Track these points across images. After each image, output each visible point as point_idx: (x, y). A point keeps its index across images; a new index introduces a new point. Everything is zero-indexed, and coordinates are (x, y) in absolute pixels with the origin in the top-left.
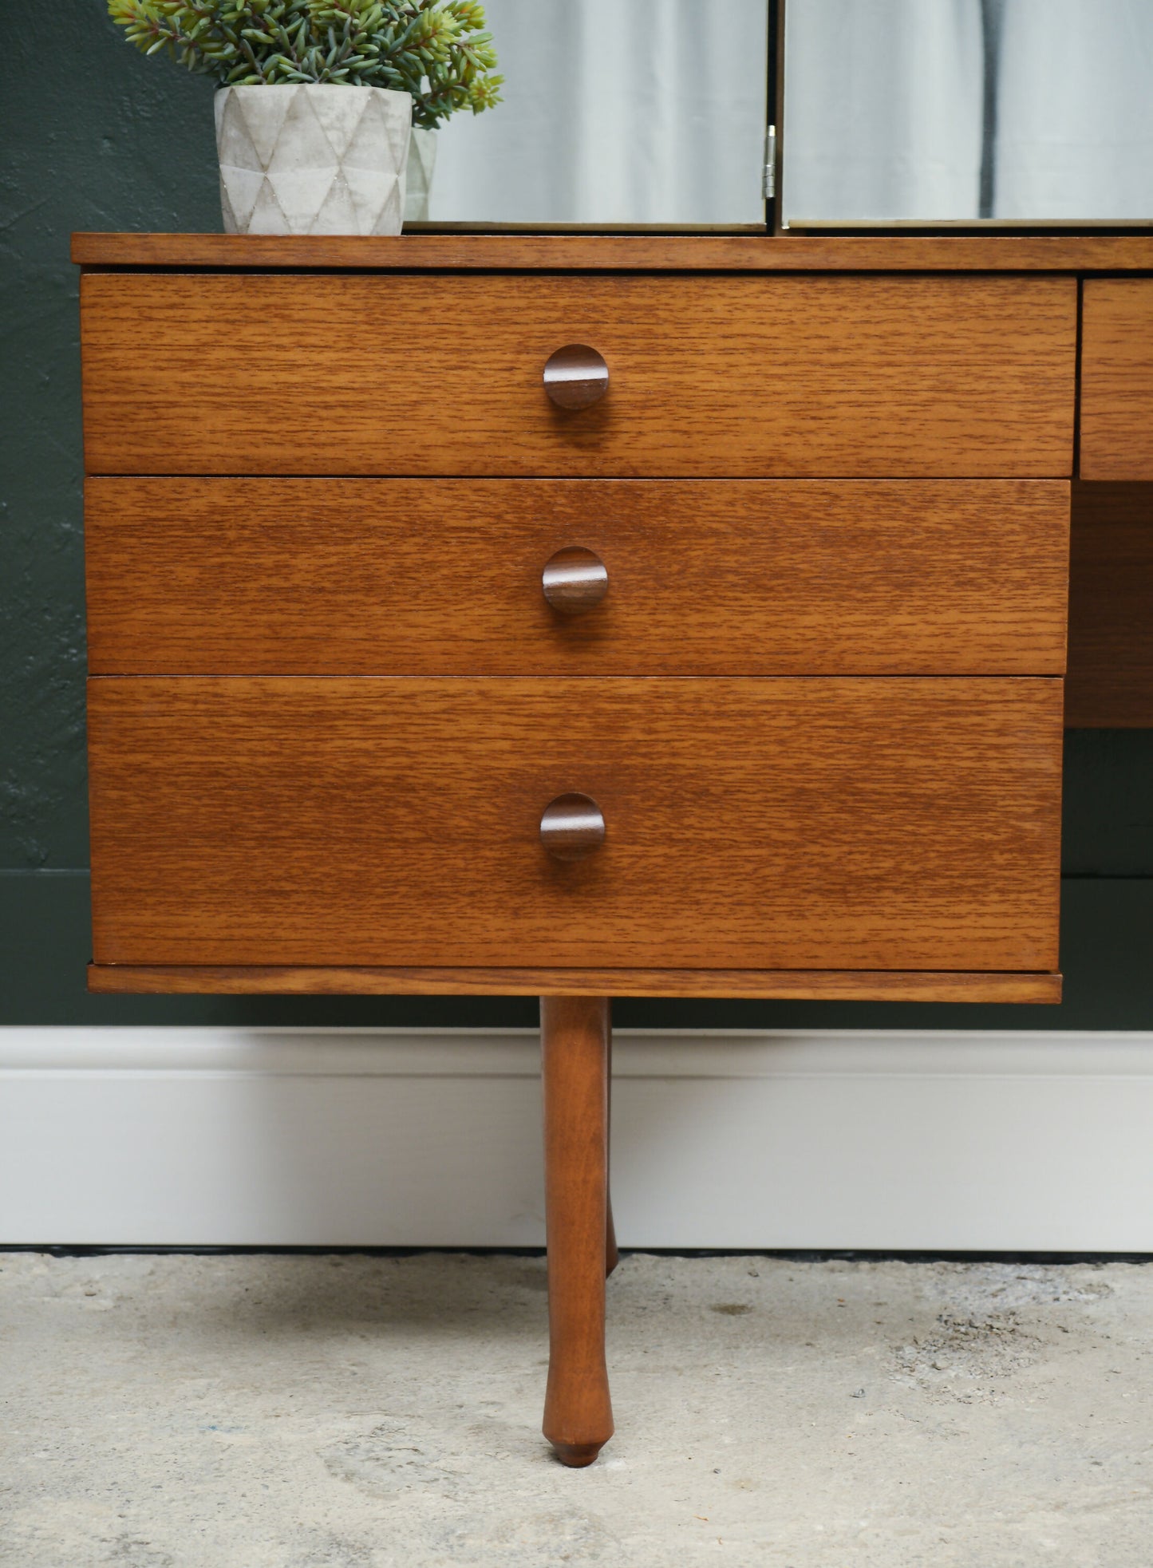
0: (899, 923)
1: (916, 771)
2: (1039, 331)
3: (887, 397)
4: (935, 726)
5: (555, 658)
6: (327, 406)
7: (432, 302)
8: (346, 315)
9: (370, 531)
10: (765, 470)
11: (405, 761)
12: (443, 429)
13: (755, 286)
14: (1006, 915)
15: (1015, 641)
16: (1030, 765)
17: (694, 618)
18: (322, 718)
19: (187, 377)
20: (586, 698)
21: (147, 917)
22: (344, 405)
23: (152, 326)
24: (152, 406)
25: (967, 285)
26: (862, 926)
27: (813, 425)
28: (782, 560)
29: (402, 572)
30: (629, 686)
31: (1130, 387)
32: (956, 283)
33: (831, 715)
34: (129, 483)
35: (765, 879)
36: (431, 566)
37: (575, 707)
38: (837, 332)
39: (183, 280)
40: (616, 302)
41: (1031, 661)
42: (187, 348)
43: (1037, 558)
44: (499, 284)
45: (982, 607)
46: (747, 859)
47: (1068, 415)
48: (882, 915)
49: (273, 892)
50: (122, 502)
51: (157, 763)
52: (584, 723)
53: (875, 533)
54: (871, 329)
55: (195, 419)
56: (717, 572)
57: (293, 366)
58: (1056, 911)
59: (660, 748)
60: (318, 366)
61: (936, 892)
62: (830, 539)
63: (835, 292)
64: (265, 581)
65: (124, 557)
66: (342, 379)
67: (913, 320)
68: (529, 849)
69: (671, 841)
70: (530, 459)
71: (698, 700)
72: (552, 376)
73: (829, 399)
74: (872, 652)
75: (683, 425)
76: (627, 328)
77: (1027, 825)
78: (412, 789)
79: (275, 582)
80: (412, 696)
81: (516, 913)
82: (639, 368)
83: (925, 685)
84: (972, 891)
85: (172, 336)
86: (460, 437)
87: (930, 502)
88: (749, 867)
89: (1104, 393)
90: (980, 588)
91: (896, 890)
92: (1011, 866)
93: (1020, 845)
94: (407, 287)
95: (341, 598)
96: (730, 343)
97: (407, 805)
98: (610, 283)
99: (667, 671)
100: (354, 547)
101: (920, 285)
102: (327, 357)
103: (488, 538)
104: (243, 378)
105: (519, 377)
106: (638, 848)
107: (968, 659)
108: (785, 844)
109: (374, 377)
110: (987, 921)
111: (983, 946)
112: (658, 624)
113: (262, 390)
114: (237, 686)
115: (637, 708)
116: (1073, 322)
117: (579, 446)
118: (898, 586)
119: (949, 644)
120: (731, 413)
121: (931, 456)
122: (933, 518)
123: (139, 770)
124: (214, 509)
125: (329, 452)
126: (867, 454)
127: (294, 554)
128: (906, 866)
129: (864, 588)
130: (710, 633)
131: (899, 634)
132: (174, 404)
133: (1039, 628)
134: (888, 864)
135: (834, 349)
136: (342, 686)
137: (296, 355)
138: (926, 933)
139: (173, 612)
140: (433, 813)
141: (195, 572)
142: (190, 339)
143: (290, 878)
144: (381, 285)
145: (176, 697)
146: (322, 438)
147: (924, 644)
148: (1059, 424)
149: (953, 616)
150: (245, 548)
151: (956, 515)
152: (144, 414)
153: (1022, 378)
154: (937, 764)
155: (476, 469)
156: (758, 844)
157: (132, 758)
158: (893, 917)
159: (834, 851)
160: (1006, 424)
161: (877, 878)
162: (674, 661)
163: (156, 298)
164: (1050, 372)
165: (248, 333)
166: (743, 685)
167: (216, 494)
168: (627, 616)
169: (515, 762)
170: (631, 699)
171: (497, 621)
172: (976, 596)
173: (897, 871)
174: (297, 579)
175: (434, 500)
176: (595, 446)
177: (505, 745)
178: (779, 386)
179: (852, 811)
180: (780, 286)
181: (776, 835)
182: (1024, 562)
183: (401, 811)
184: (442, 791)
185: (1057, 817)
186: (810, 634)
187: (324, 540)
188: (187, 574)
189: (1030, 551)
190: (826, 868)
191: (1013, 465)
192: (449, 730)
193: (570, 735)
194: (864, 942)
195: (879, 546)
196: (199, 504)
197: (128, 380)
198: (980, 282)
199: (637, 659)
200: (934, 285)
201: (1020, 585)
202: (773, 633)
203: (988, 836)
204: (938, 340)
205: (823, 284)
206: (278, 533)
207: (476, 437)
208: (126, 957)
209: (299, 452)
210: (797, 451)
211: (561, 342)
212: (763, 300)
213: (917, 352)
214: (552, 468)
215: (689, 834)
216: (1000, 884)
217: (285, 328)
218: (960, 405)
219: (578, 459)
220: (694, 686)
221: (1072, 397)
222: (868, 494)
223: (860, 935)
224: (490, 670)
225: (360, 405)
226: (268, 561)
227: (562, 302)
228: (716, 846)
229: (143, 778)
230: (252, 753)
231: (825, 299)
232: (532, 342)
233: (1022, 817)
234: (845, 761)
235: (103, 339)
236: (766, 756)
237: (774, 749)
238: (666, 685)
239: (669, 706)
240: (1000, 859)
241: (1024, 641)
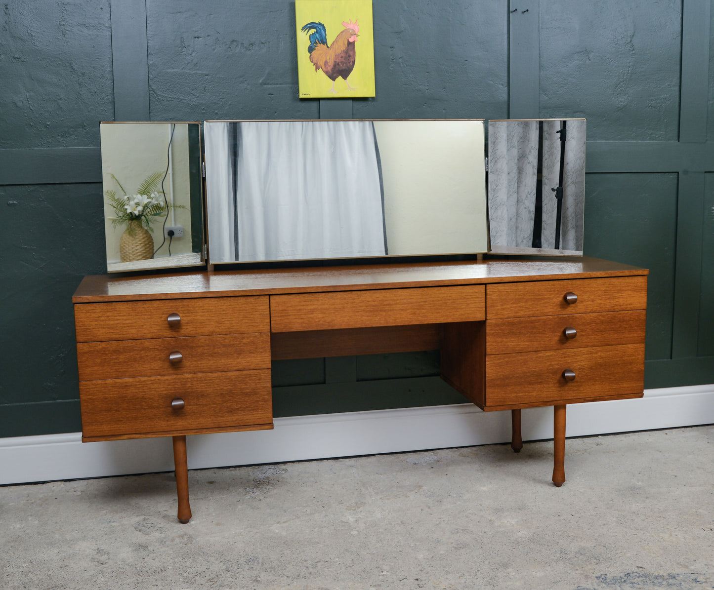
0: (242, 417)
1: (244, 388)
2: (262, 306)
3: (234, 319)
4: (247, 379)
5: (172, 372)
6: (125, 327)
7: (145, 306)
8: (127, 309)
9: (134, 350)
10: (211, 334)
11: (144, 393)
12: (148, 330)
13: (208, 300)
14: (262, 414)
15: (261, 363)
16: (266, 385)
17: (199, 362)
18: (126, 386)
19: (96, 323)
20: (179, 379)
21: (94, 427)
22: (128, 327)
23: (89, 314)
24: (89, 329)
25: (248, 298)
26: (235, 418)
27: (220, 325)
28: (216, 350)
29: (141, 357)
30: (187, 376)
31: (279, 315)
32: (246, 298)
33: (226, 379)
34: (86, 344)
35: (216, 411)
36: (147, 356)
37: (177, 381)
38: (224, 307)
39: (95, 305)
40: (181, 304)
41: (264, 366)
42: (97, 317)
43: (265, 347)
44: (158, 302)
45: (254, 357)
46: (212, 407)
47: (269, 321)
48: (239, 415)
49: (119, 421)
50: (85, 348)
51: (94, 397)
52: (179, 384)
53: (233, 344)
54: (230, 307)
55: (99, 331)
56: (203, 353)
57: (118, 320)
58: (272, 412)
59: (194, 387)
60: (123, 319)
61: (249, 410)
62: (225, 346)
63: (223, 300)
64: (114, 361)
65: (85, 358)
66: (127, 322)
67: (238, 304)
68: (169, 408)
69: (197, 405)
70: (165, 334)
71: (201, 378)
72: (169, 319)
73: (223, 320)
74: (235, 367)
75: (195, 327)
76: (183, 309)
77: (266, 397)
78: (146, 399)
79: (116, 361)
80: (144, 381)
81: (168, 421)
82: (186, 316)
83: (245, 372)
84: (255, 409)
85: (93, 315)
86: (152, 331)
87: (243, 338)
88: (213, 409)
89: (275, 316)
90: (254, 353)
91: (241, 411)
92: (263, 405)
93: (264, 400)
94: (140, 304)
95: (129, 363)
96: (203, 311)
97: (145, 402)
98: (180, 301)
99: (194, 373)
100: (132, 353)
101: (239, 298)
102: (124, 318)
103: (157, 349)
104: (108, 322)
105: (163, 319)
106: (191, 407)
107: (252, 367)
108: (219, 404)
109: (134, 321)
110: (259, 415)
111: (258, 420)
112: (192, 364)
113: (112, 324)
114: (109, 381)
115: (189, 380)
116: (268, 303)
117: (175, 331)
118: (238, 354)
119: (248, 364)
120: (204, 324)
121: (243, 330)
122: (245, 341)
123: (91, 399)
124: (103, 348)
125: (125, 336)
126: (231, 330)
127: (119, 355)
128: (243, 406)
129: (232, 355)
130: (203, 365)
131: (239, 363)
132: (94, 328)
133: (265, 360)
134: (240, 406)
135: (224, 311)
136: (131, 380)
137: (118, 318)
138: (247, 418)
139: (96, 368)
140: (150, 403)
141: (100, 360)
142: (97, 316)
143: (122, 418)
144: (134, 303)
145: (97, 385)
146: (124, 333)
147: (244, 364)
148: (267, 322)
149: (249, 359)
150: (109, 355)
151: (249, 340)
152: (88, 330)
153: (260, 315)
154: (248, 386)
155: (155, 337)
156: (214, 404)
157: (89, 397)
159: (229, 404)
160: (257, 323)
161: (238, 409)
162: (196, 371)
163: (90, 308)
164: (265, 313)
165: (108, 314)
166: (210, 374)
167: (103, 345)
168: (186, 363)
169: (165, 392)
170: (188, 378)
171: (160, 366)
172: (253, 355)
173: (241, 407)
174: (120, 360)
175: (147, 344)
176: (178, 331)
177: (164, 389)
178: (213, 318)
179: (232, 396)
180: (213, 300)
181: (218, 402)
182: (262, 348)
183: (144, 403)
184: (150, 399)
185: (271, 395)
186: (222, 364)
187: (125, 352)
188: (98, 361)
189: (263, 346)
190: (227, 408)
191: (259, 330)
192: (152, 387)
193: (176, 386)
194: (236, 421)
195: (234, 347)
196: (100, 347)
197: (85, 324)
198: (251, 297)
199: (188, 371)
200: (242, 298)
201: (262, 352)
202: (216, 364)
203: (258, 399)
204: (243, 308)
205: (221, 299)
206: (116, 352)
207: (156, 331)
208: (89, 435)
209: (120, 336)
210: (217, 330)
211: (171, 312)
212: (210, 302)
213: (240, 310)
214: (170, 336)
215: (201, 403)
216: (261, 408)
217: (116, 312)
218: (248, 320)
219: (175, 334)
220: (200, 375)
221: (269, 317)
222: (232, 337)
223: (235, 419)
224: (159, 375)
225: (131, 326)
226: (114, 357)
227: (171, 305)
228: (206, 405)
229: (91, 401)
230: (113, 394)
231: (221, 302)
232: (165, 313)
233: (264, 395)
234: (230, 387)
235: (79, 317)
236: (215, 387)
237: (216, 386)
238: (195, 375)
239: (195, 379)
240: (260, 403)
241: (263, 363)
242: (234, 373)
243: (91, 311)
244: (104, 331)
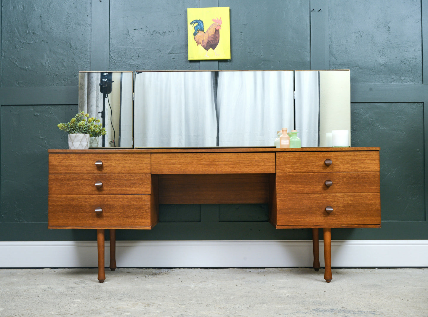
0: (134, 221)
1: (135, 204)
2: (147, 159)
3: (131, 165)
4: (137, 200)
5: (97, 193)
6: (74, 167)
7: (84, 156)
8: (76, 157)
9: (78, 180)
10: (119, 173)
11: (82, 204)
12: (86, 169)
13: (118, 154)
14: (145, 220)
15: (145, 191)
16: (147, 204)
17: (112, 189)
18: (73, 199)
19: (59, 164)
20: (101, 197)
21: (54, 221)
22: (75, 167)
23: (56, 159)
24: (56, 167)
25: (139, 154)
26: (130, 221)
27: (123, 168)
28: (121, 182)
29: (81, 184)
30: (105, 196)
31: (156, 164)
32: (138, 154)
33: (126, 199)
34: (53, 175)
35: (120, 216)
36: (85, 183)
37: (99, 198)
38: (126, 159)
39: (59, 154)
40: (103, 156)
41: (147, 193)
42: (59, 161)
43: (147, 182)
44: (91, 154)
45: (142, 187)
46: (118, 214)
47: (150, 167)
48: (132, 220)
49: (67, 218)
50: (53, 177)
51: (55, 204)
52: (100, 200)
53: (130, 180)
54: (130, 159)
55: (60, 168)
56: (114, 184)
57: (70, 163)
58: (150, 219)
59: (108, 202)
60: (73, 163)
61: (137, 217)
62: (126, 180)
63: (126, 155)
64: (67, 185)
65: (52, 183)
66: (75, 164)
67: (134, 158)
68: (94, 213)
69: (109, 212)
70: (95, 172)
71: (112, 197)
72: (96, 163)
73: (125, 166)
74: (130, 192)
75: (110, 169)
76: (105, 159)
78: (82, 207)
79: (68, 185)
80: (82, 197)
81: (93, 220)
82: (106, 163)
83: (136, 196)
84: (141, 217)
85: (58, 160)
86: (87, 170)
87: (136, 176)
88: (118, 215)
89: (154, 165)
90: (141, 185)
91: (134, 217)
92: (145, 215)
93: (146, 212)
94: (82, 155)
95: (75, 187)
96: (115, 160)
97: (82, 209)
98: (103, 154)
99: (109, 194)
100: (76, 181)
101: (135, 154)
102: (74, 162)
103: (90, 180)
104: (65, 164)
105: (94, 164)
106: (106, 213)
107: (140, 193)
108: (122, 212)
109: (79, 164)
110: (143, 221)
111: (143, 223)
112: (108, 189)
113: (67, 165)
114: (64, 196)
115: (106, 198)
116: (150, 158)
117: (100, 171)
118: (133, 185)
119: (139, 191)
120: (115, 167)
121: (136, 172)
122: (136, 178)
123: (53, 205)
124: (62, 177)
125: (74, 172)
126: (129, 171)
127: (70, 182)
129: (129, 185)
130: (113, 190)
131: (133, 190)
132: (58, 167)
133: (148, 189)
134: (132, 215)
135: (126, 161)
136: (75, 196)
137: (71, 162)
138: (137, 222)
139: (57, 188)
140: (84, 209)
141: (60, 184)
142: (60, 160)
143: (69, 216)
144: (79, 154)
145: (58, 197)
146: (73, 170)
147: (136, 191)
148: (149, 168)
149: (139, 188)
150: (65, 182)
151: (139, 178)
152: (55, 168)
153: (145, 164)
154: (137, 204)
155: (89, 173)
156: (119, 212)
157: (53, 204)
158: (133, 220)
159: (127, 213)
160: (144, 168)
161: (131, 216)
162: (110, 193)
163: (56, 156)
164: (148, 163)
165: (66, 159)
166: (117, 195)
167: (62, 176)
168: (105, 188)
169: (93, 204)
170: (105, 197)
171: (91, 189)
173: (133, 215)
174: (70, 185)
175: (85, 176)
176: (101, 171)
177: (92, 202)
178: (120, 164)
179: (129, 209)
180: (120, 154)
181: (121, 211)
182: (146, 182)
183: (81, 209)
184: (85, 207)
185: (150, 209)
186: (124, 190)
187: (73, 181)
188: (59, 184)
189: (147, 181)
190: (126, 215)
191: (145, 172)
192: (86, 200)
193: (99, 201)
194: (130, 223)
195: (131, 181)
196: (60, 177)
197: (53, 164)
198: (141, 154)
199: (106, 193)
200: (136, 154)
201: (146, 185)
202: (120, 190)
203: (143, 211)
204: (137, 160)
205: (125, 154)
206: (68, 180)
207: (89, 170)
208: (52, 225)
209: (71, 172)
210: (122, 171)
211: (98, 160)
212: (119, 156)
213: (135, 161)
214: (97, 173)
215: (111, 211)
216: (144, 217)
217: (69, 159)
218: (139, 166)
219: (99, 172)
220: (112, 196)
221: (150, 165)
222: (130, 176)
223: (129, 222)
224: (91, 194)
225: (77, 167)
226: (67, 183)
227: (98, 156)
228: (114, 213)
229: (54, 206)
230: (65, 203)
231: (125, 156)
232: (95, 160)
233: (146, 209)
234: (127, 203)
235: (51, 160)
236: (119, 203)
237: (120, 202)
238: (109, 196)
239: (109, 198)
240: (144, 214)
241: (146, 191)
242: (130, 196)
243: (56, 158)
244: (62, 168)
